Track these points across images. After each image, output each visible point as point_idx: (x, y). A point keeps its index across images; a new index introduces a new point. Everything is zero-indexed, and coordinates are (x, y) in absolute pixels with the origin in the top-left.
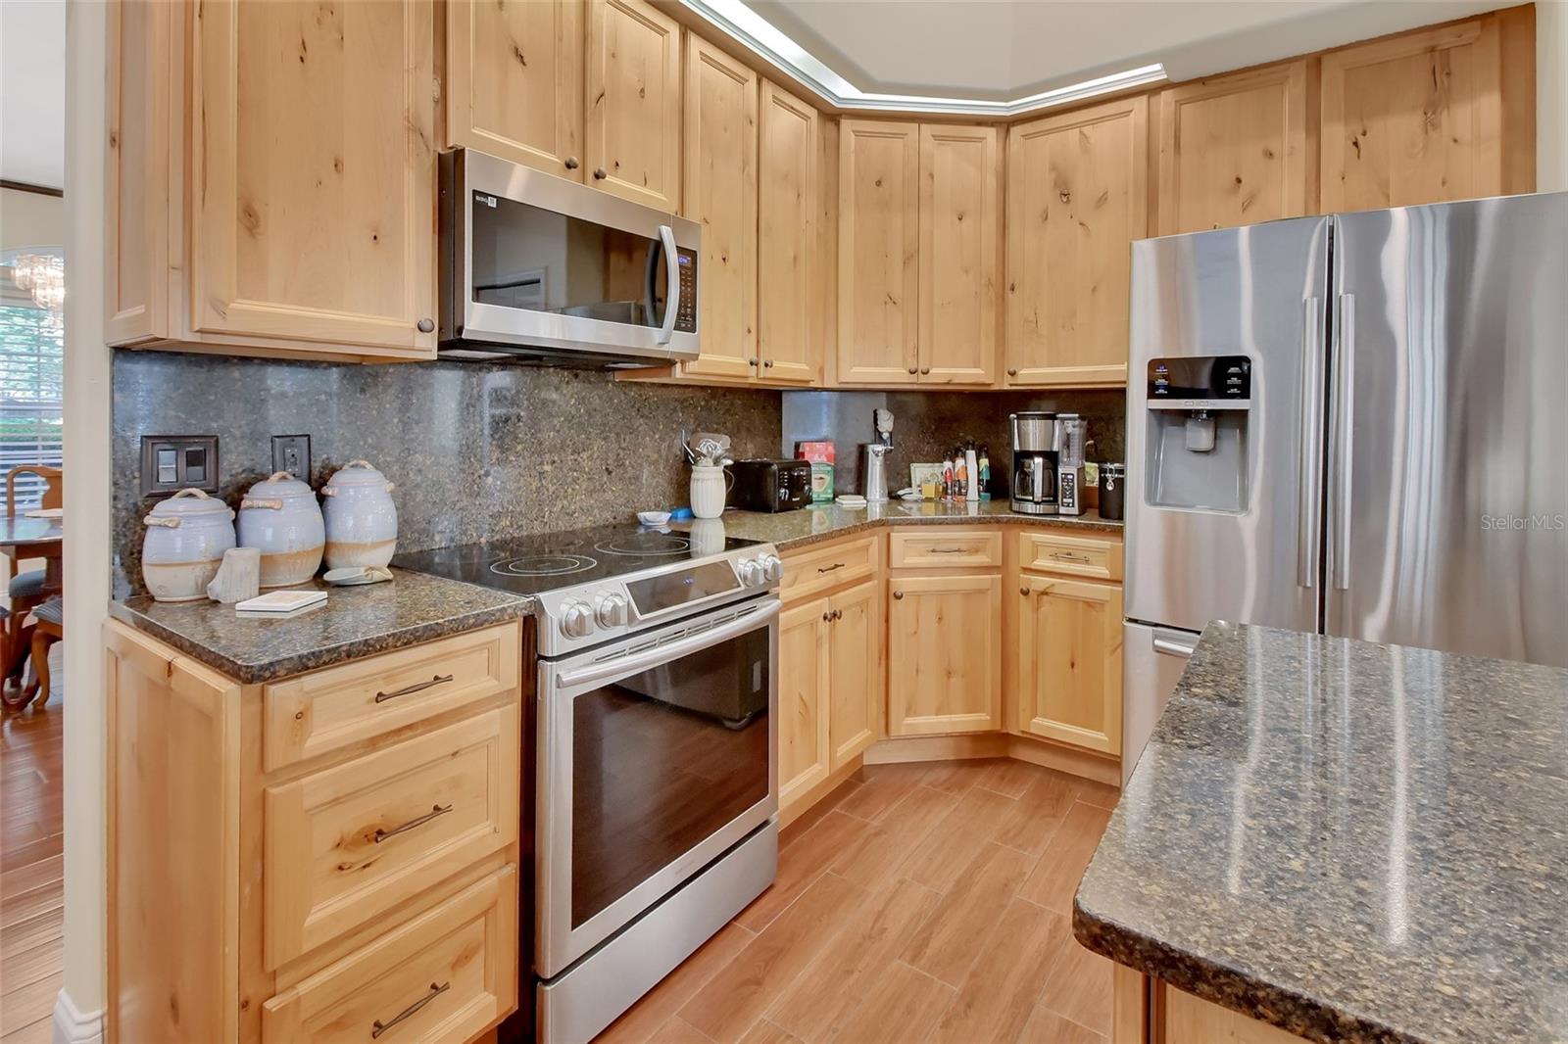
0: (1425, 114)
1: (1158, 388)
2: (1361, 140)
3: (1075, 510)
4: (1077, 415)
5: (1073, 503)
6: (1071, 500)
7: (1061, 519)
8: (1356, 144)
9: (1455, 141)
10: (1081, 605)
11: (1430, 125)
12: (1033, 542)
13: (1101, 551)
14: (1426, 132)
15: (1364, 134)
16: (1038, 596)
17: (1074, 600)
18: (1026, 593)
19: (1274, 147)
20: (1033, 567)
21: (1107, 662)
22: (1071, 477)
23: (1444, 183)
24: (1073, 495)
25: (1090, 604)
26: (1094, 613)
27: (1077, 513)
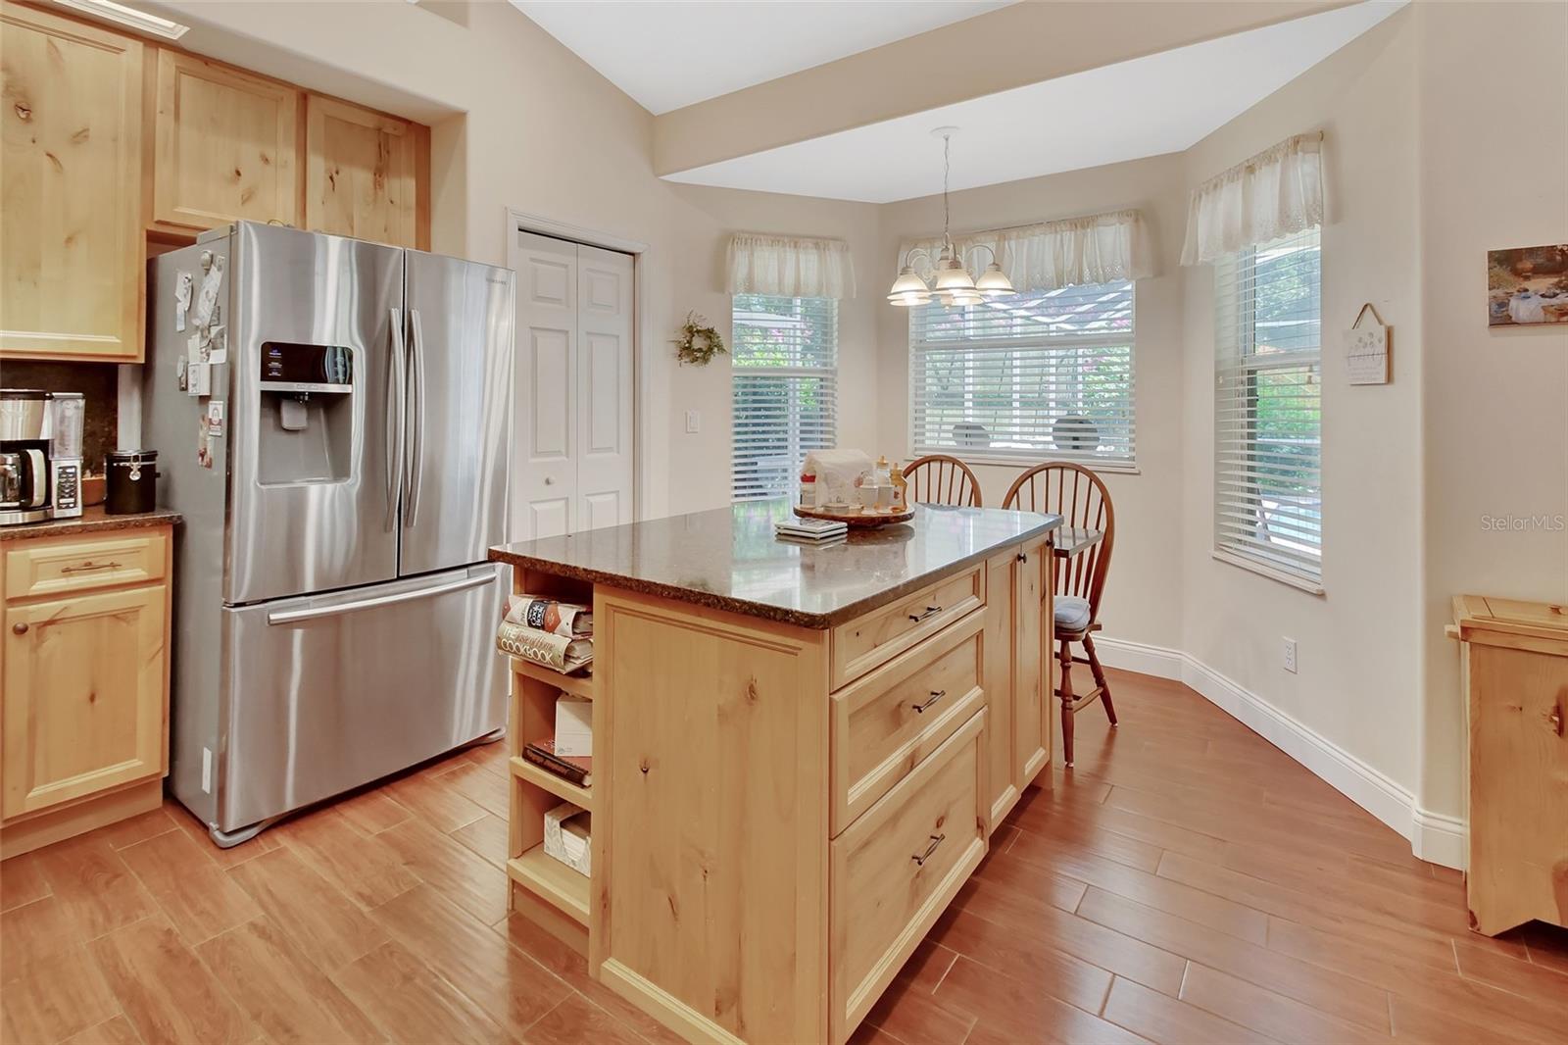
0: (375, 174)
1: (271, 370)
2: (334, 175)
3: (78, 511)
4: (81, 394)
5: (75, 503)
6: (72, 500)
7: (57, 525)
8: (331, 178)
9: (392, 202)
10: (105, 622)
11: (378, 185)
12: (32, 560)
13: (136, 550)
14: (376, 188)
15: (337, 173)
16: (39, 628)
17: (96, 617)
18: (21, 631)
19: (271, 154)
20: (30, 594)
21: (142, 676)
22: (73, 470)
23: (386, 230)
24: (76, 493)
25: (117, 617)
26: (124, 624)
27: (80, 514)
